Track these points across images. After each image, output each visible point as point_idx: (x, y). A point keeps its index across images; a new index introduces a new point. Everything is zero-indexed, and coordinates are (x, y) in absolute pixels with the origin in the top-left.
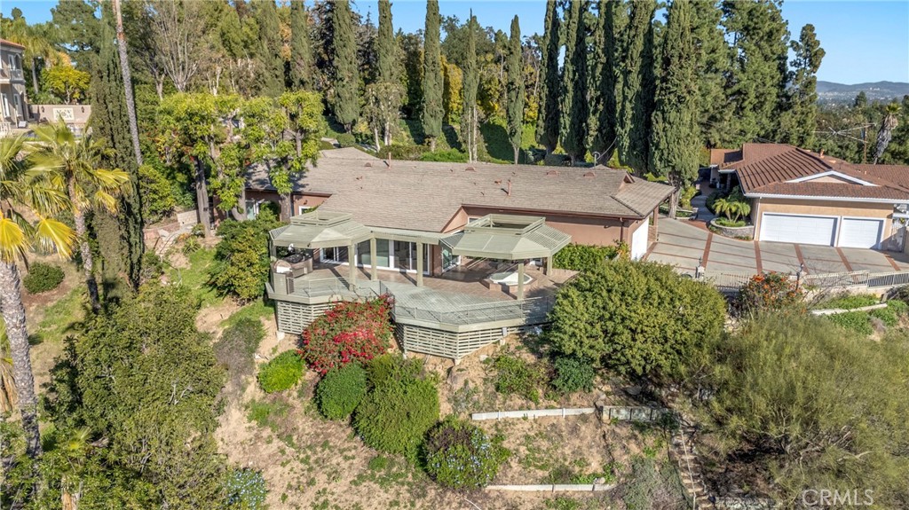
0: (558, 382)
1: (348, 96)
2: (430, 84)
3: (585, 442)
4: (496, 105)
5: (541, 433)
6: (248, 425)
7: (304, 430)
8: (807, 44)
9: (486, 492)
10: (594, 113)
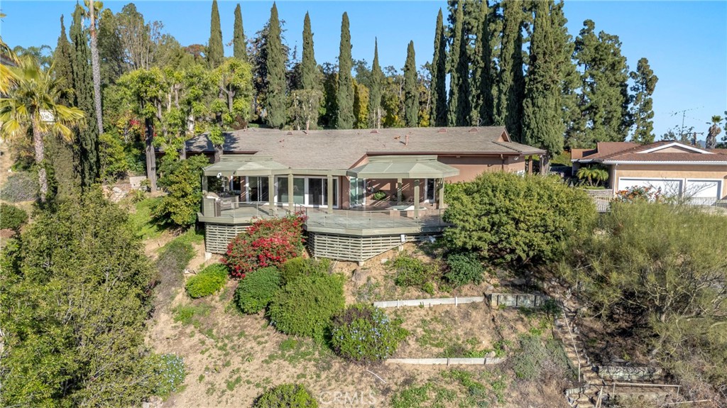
0: (450, 275)
1: (277, 104)
2: (343, 95)
3: (476, 325)
4: (397, 117)
5: (436, 318)
6: (174, 325)
7: (223, 324)
8: (643, 73)
9: (386, 364)
10: (475, 108)
